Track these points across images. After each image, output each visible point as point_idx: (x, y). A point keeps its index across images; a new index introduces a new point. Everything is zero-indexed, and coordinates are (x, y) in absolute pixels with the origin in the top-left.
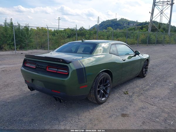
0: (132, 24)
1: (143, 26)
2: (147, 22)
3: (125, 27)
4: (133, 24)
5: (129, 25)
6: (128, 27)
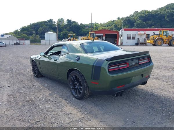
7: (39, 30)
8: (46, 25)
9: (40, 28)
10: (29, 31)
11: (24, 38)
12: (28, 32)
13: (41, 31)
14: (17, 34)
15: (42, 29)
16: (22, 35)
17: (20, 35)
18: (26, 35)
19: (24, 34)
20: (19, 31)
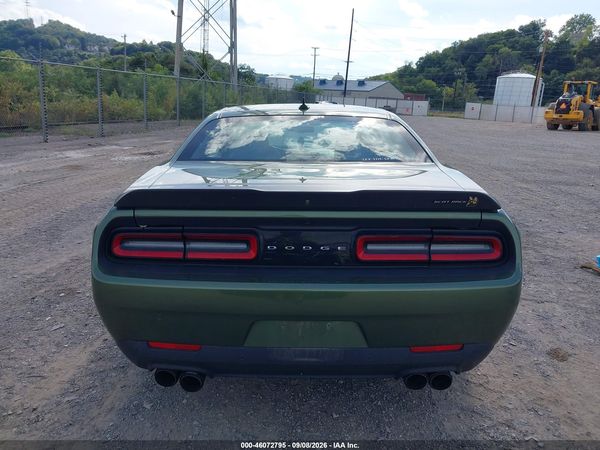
0: (96, 48)
1: (140, 56)
2: (148, 43)
3: (69, 54)
4: (101, 46)
5: (84, 48)
6: (83, 57)
7: (479, 66)
8: (513, 48)
9: (488, 58)
10: (443, 70)
11: (424, 92)
12: (441, 73)
13: (486, 70)
14: (404, 80)
15: (492, 60)
16: (421, 81)
17: (415, 84)
18: (434, 84)
19: (427, 78)
20: (415, 67)
